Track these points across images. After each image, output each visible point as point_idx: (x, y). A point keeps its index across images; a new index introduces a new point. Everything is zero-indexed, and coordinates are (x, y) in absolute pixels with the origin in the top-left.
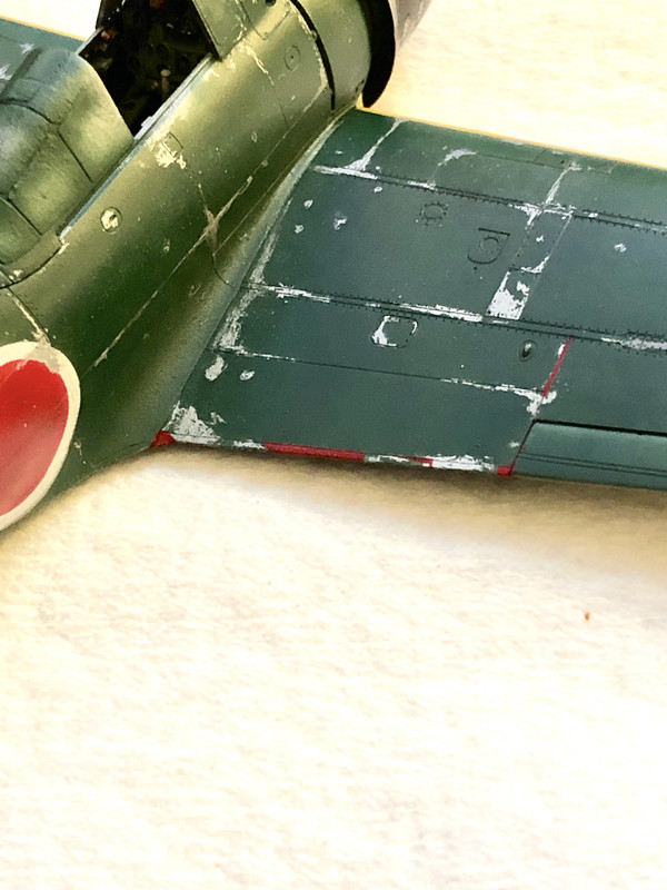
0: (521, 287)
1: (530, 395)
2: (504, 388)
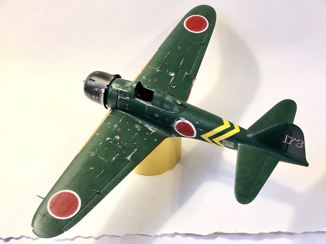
0: (170, 73)
1: (186, 74)
2: (184, 76)
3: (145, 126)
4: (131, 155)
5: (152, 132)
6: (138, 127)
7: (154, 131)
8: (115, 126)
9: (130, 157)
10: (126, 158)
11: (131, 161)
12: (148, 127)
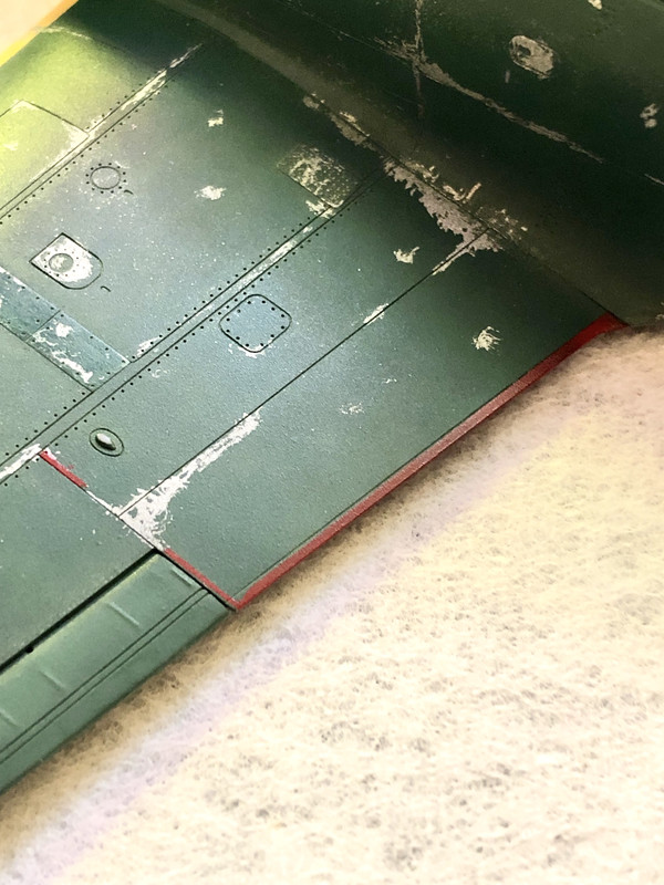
3: (399, 175)
4: (174, 485)
5: (460, 250)
6: (320, 176)
7: (483, 243)
9: (161, 503)
10: (117, 510)
11: (160, 548)
12: (428, 191)
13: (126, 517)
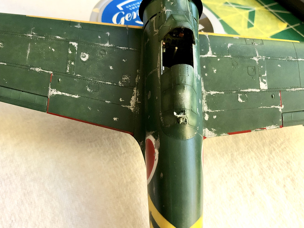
0: (264, 80)
1: (278, 107)
2: (272, 107)
4: (59, 93)
5: (128, 107)
6: (126, 80)
7: (132, 109)
8: (107, 45)
9: (55, 93)
10: (50, 88)
11: (49, 97)
12: (135, 96)
13: (50, 90)
